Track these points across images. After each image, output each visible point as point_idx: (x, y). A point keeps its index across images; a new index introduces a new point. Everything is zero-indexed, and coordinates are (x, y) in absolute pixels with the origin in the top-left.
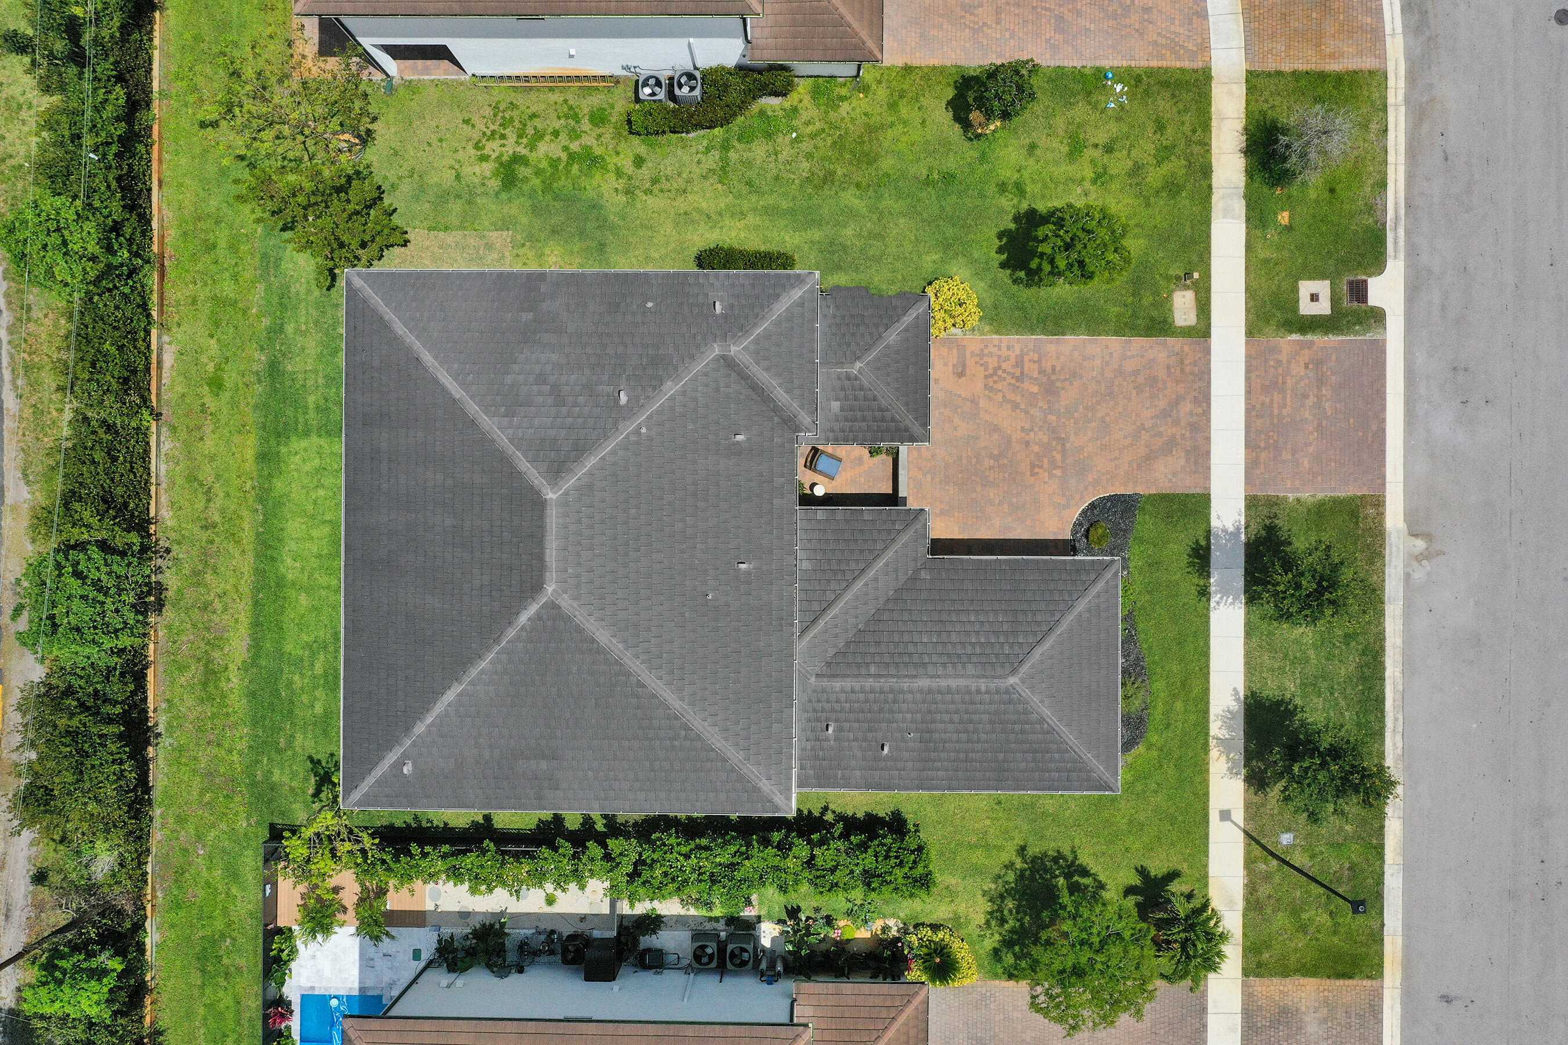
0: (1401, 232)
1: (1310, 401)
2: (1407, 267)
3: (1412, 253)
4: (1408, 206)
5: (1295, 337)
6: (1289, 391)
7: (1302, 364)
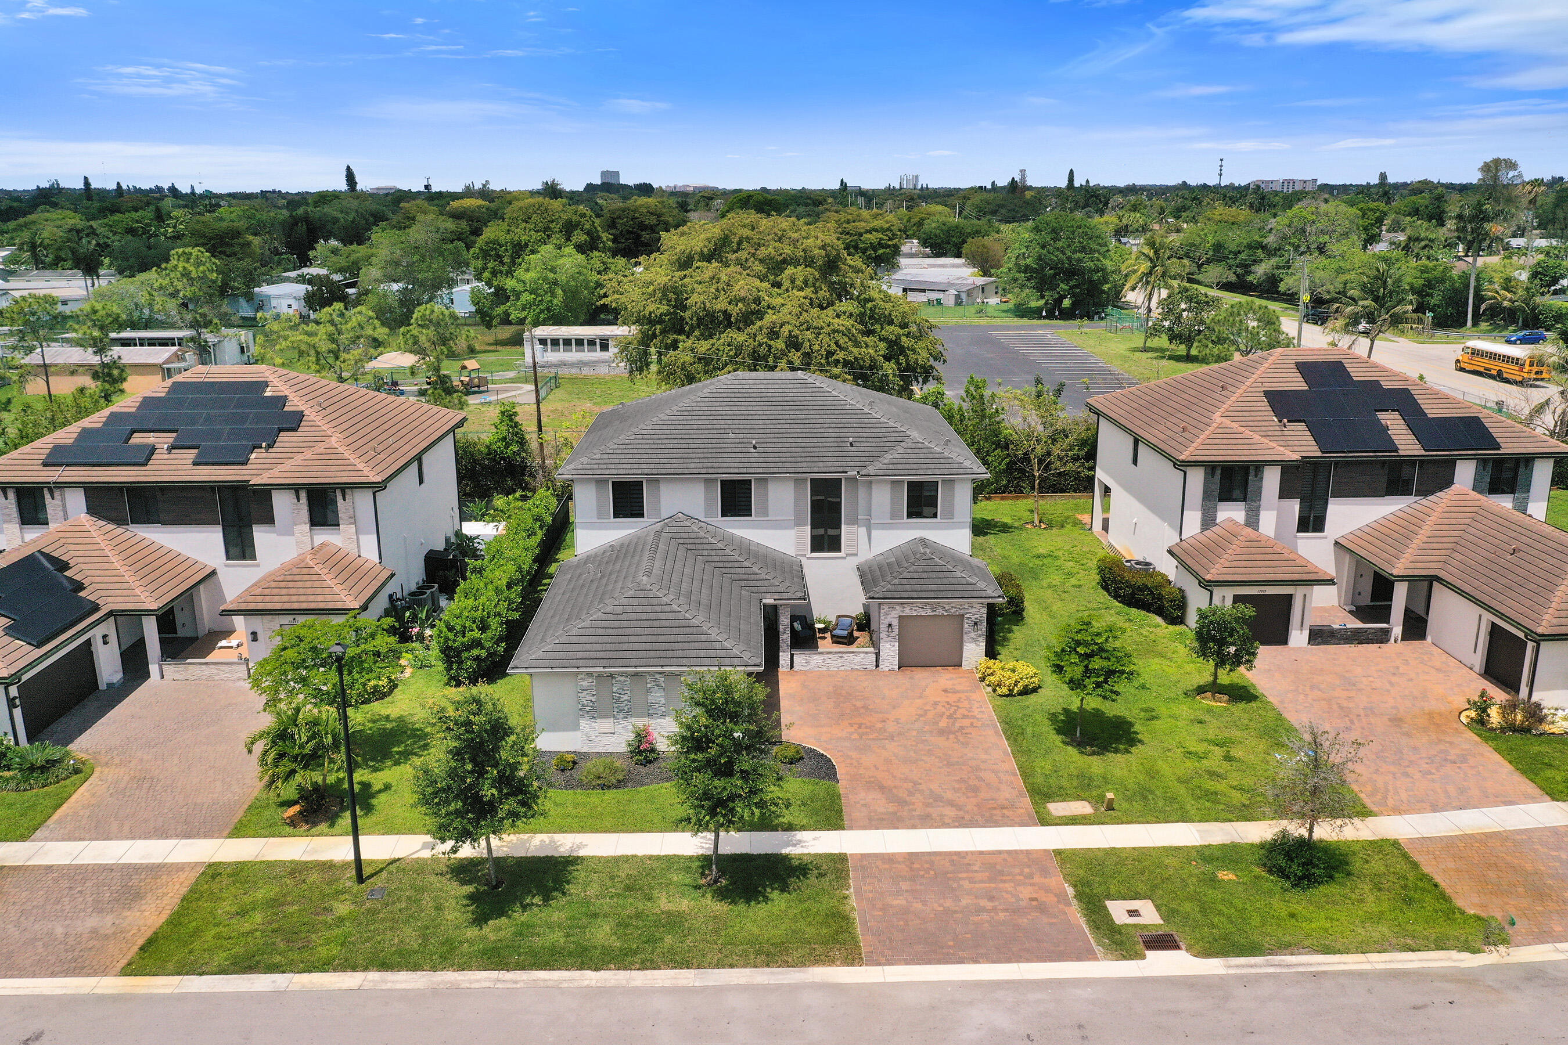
0: (1271, 970)
1: (984, 903)
2: (1221, 977)
3: (1246, 981)
4: (1315, 975)
5: (1070, 891)
6: (993, 885)
7: (1034, 895)
